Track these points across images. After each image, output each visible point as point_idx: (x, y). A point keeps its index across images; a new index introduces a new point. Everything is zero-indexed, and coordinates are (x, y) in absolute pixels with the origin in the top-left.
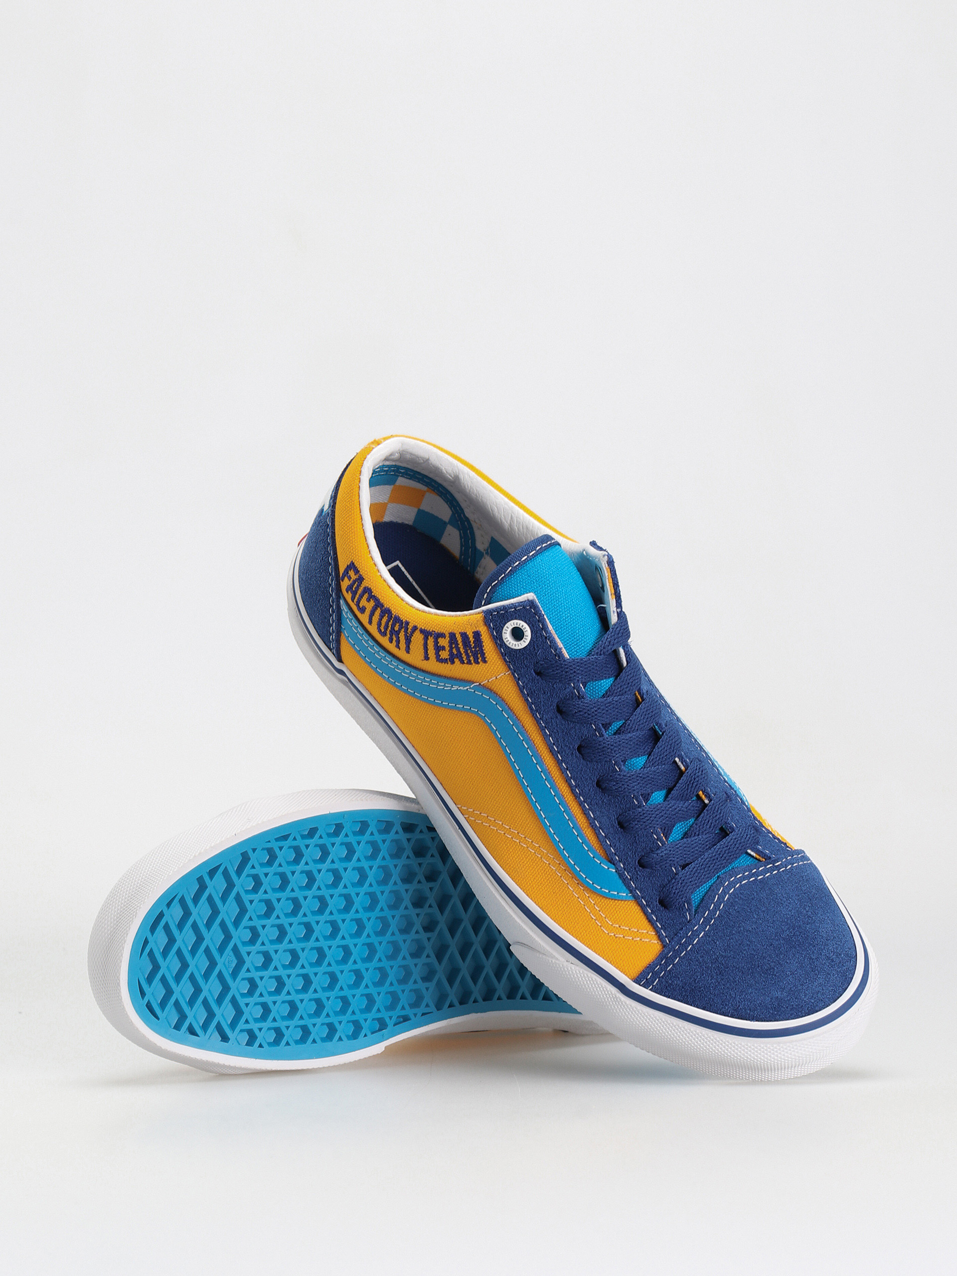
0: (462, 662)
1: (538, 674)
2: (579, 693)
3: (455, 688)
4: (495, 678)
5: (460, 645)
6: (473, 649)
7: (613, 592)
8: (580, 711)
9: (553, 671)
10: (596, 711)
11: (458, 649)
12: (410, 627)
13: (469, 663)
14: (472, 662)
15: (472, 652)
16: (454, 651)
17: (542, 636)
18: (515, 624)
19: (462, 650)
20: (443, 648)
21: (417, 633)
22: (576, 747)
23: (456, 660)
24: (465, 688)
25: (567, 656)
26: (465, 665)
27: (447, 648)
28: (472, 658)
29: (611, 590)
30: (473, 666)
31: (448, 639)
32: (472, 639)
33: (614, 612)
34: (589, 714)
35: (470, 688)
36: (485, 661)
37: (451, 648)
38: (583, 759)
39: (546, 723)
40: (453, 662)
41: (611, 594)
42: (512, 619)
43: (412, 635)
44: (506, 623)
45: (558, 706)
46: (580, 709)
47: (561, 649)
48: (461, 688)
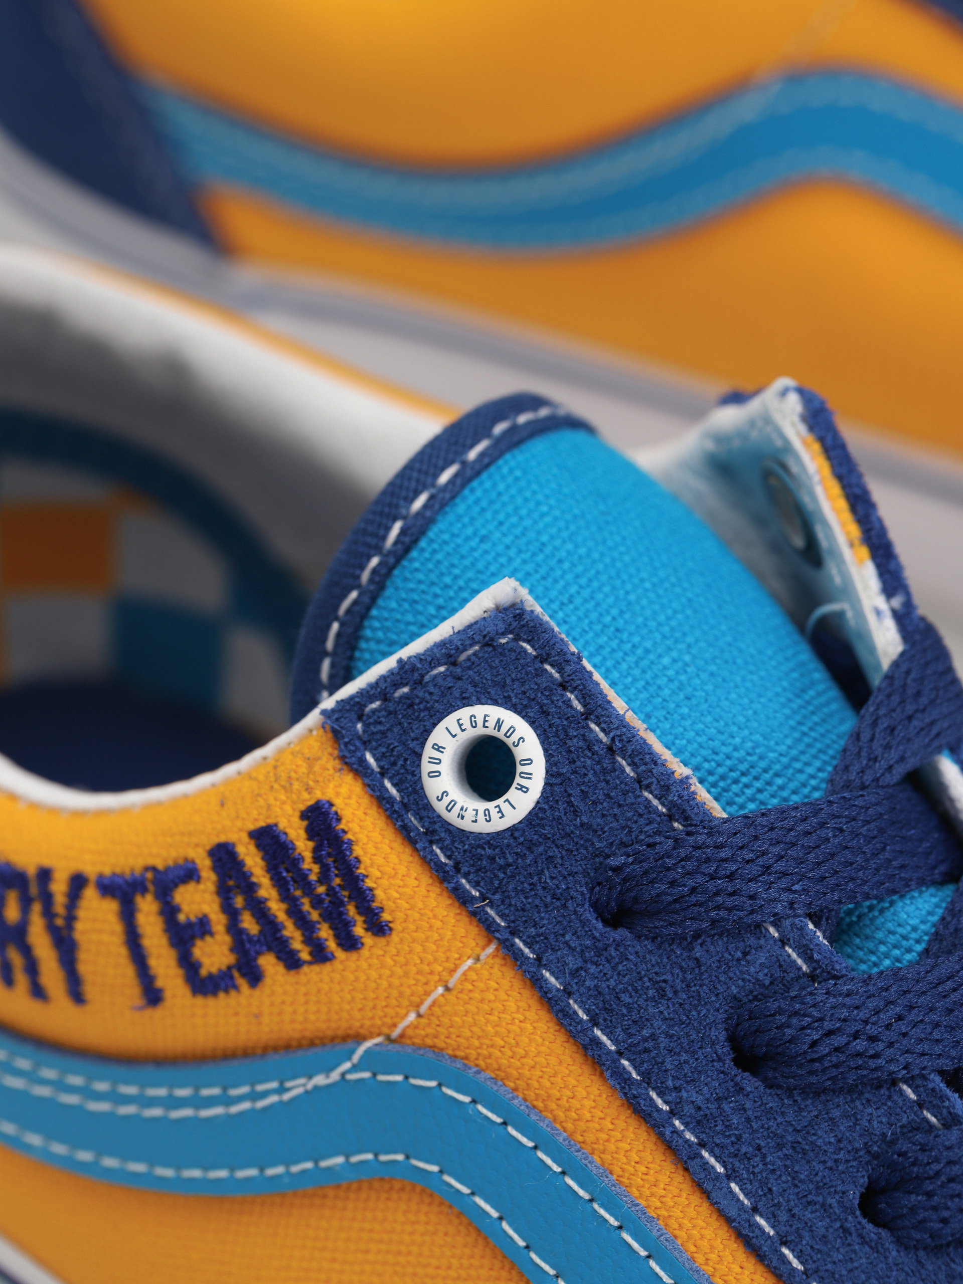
0: (292, 962)
1: (614, 920)
2: (809, 959)
3: (297, 1087)
4: (440, 990)
5: (267, 890)
6: (321, 889)
7: (855, 531)
8: (830, 1033)
9: (673, 883)
10: (900, 1018)
11: (259, 909)
12: (59, 887)
13: (321, 955)
14: (332, 945)
15: (317, 902)
16: (249, 924)
17: (590, 743)
18: (467, 724)
19: (277, 908)
20: (202, 927)
21: (90, 894)
22: (854, 1195)
23: (268, 962)
24: (335, 1076)
25: (718, 811)
26: (305, 969)
27: (218, 921)
28: (325, 932)
29: (843, 525)
30: (337, 964)
31: (209, 878)
32: (303, 846)
33: (878, 613)
34: (873, 1039)
35: (355, 1068)
36: (379, 928)
37: (232, 914)
38: (899, 1241)
39: (697, 1124)
40: (255, 977)
41: (852, 545)
42: (450, 709)
43: (71, 918)
44: (427, 732)
45: (733, 1040)
46: (828, 1025)
47: (685, 781)
48: (320, 1080)
